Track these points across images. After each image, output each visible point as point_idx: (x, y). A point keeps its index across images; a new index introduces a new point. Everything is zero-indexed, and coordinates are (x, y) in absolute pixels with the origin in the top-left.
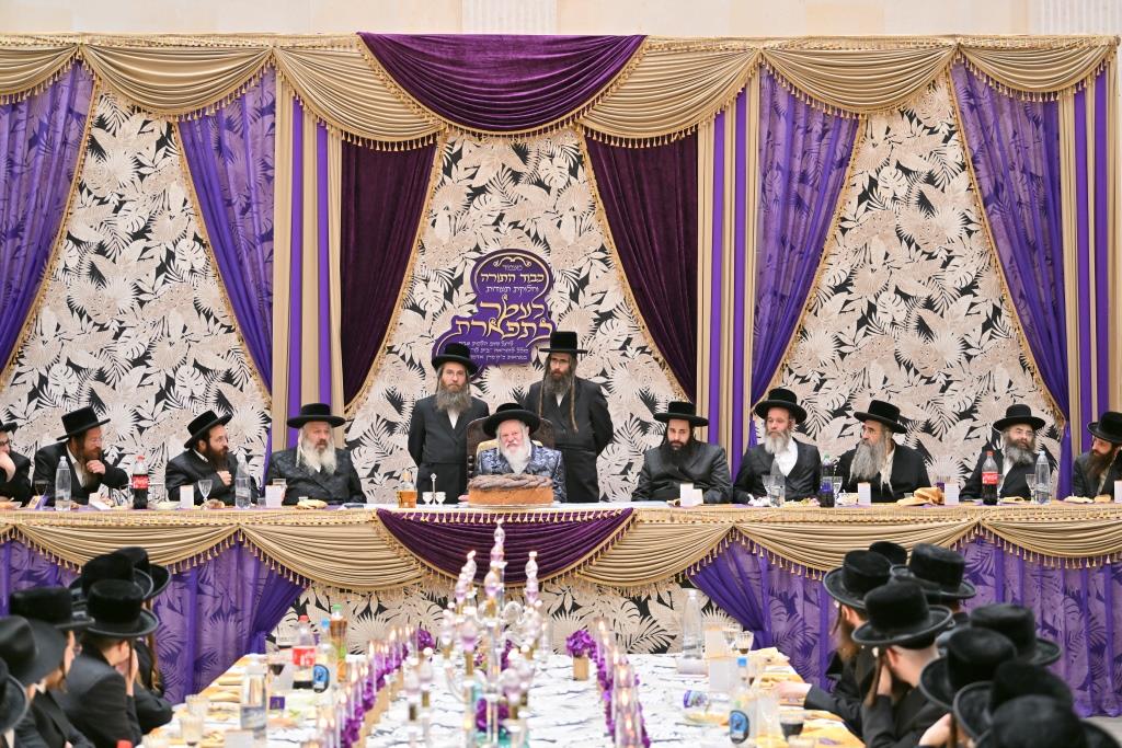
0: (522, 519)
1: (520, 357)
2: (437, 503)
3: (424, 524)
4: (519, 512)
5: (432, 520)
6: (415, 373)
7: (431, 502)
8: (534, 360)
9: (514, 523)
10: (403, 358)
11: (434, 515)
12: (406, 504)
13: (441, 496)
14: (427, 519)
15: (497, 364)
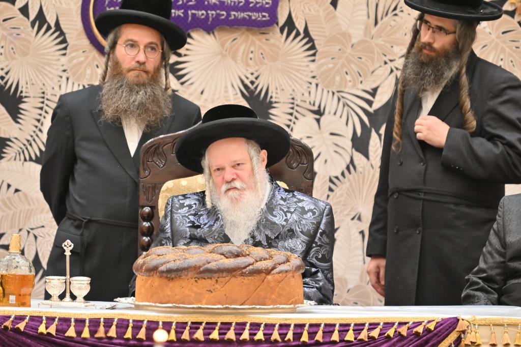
0: (238, 334)
1: (255, 16)
2: (73, 297)
3: (46, 338)
4: (234, 320)
5: (61, 331)
6: (48, 41)
7: (62, 297)
8: (282, 19)
9: (222, 341)
10: (24, 10)
11: (65, 321)
12: (12, 298)
13: (82, 285)
14: (52, 330)
15: (209, 27)
